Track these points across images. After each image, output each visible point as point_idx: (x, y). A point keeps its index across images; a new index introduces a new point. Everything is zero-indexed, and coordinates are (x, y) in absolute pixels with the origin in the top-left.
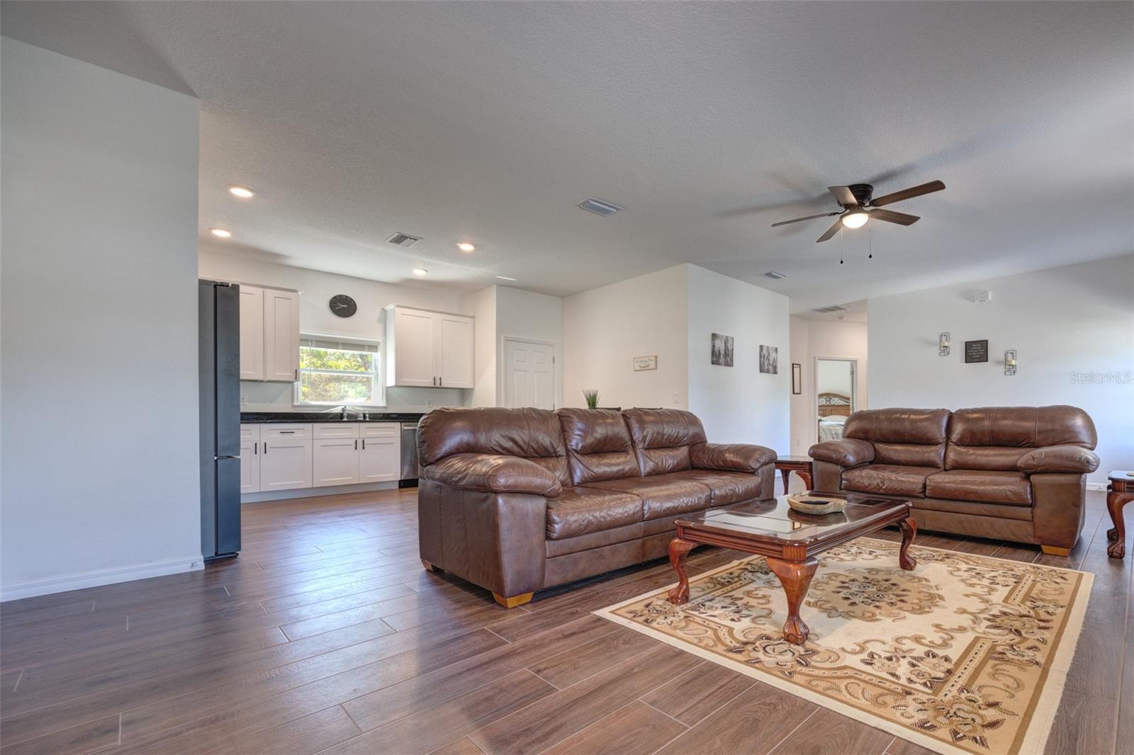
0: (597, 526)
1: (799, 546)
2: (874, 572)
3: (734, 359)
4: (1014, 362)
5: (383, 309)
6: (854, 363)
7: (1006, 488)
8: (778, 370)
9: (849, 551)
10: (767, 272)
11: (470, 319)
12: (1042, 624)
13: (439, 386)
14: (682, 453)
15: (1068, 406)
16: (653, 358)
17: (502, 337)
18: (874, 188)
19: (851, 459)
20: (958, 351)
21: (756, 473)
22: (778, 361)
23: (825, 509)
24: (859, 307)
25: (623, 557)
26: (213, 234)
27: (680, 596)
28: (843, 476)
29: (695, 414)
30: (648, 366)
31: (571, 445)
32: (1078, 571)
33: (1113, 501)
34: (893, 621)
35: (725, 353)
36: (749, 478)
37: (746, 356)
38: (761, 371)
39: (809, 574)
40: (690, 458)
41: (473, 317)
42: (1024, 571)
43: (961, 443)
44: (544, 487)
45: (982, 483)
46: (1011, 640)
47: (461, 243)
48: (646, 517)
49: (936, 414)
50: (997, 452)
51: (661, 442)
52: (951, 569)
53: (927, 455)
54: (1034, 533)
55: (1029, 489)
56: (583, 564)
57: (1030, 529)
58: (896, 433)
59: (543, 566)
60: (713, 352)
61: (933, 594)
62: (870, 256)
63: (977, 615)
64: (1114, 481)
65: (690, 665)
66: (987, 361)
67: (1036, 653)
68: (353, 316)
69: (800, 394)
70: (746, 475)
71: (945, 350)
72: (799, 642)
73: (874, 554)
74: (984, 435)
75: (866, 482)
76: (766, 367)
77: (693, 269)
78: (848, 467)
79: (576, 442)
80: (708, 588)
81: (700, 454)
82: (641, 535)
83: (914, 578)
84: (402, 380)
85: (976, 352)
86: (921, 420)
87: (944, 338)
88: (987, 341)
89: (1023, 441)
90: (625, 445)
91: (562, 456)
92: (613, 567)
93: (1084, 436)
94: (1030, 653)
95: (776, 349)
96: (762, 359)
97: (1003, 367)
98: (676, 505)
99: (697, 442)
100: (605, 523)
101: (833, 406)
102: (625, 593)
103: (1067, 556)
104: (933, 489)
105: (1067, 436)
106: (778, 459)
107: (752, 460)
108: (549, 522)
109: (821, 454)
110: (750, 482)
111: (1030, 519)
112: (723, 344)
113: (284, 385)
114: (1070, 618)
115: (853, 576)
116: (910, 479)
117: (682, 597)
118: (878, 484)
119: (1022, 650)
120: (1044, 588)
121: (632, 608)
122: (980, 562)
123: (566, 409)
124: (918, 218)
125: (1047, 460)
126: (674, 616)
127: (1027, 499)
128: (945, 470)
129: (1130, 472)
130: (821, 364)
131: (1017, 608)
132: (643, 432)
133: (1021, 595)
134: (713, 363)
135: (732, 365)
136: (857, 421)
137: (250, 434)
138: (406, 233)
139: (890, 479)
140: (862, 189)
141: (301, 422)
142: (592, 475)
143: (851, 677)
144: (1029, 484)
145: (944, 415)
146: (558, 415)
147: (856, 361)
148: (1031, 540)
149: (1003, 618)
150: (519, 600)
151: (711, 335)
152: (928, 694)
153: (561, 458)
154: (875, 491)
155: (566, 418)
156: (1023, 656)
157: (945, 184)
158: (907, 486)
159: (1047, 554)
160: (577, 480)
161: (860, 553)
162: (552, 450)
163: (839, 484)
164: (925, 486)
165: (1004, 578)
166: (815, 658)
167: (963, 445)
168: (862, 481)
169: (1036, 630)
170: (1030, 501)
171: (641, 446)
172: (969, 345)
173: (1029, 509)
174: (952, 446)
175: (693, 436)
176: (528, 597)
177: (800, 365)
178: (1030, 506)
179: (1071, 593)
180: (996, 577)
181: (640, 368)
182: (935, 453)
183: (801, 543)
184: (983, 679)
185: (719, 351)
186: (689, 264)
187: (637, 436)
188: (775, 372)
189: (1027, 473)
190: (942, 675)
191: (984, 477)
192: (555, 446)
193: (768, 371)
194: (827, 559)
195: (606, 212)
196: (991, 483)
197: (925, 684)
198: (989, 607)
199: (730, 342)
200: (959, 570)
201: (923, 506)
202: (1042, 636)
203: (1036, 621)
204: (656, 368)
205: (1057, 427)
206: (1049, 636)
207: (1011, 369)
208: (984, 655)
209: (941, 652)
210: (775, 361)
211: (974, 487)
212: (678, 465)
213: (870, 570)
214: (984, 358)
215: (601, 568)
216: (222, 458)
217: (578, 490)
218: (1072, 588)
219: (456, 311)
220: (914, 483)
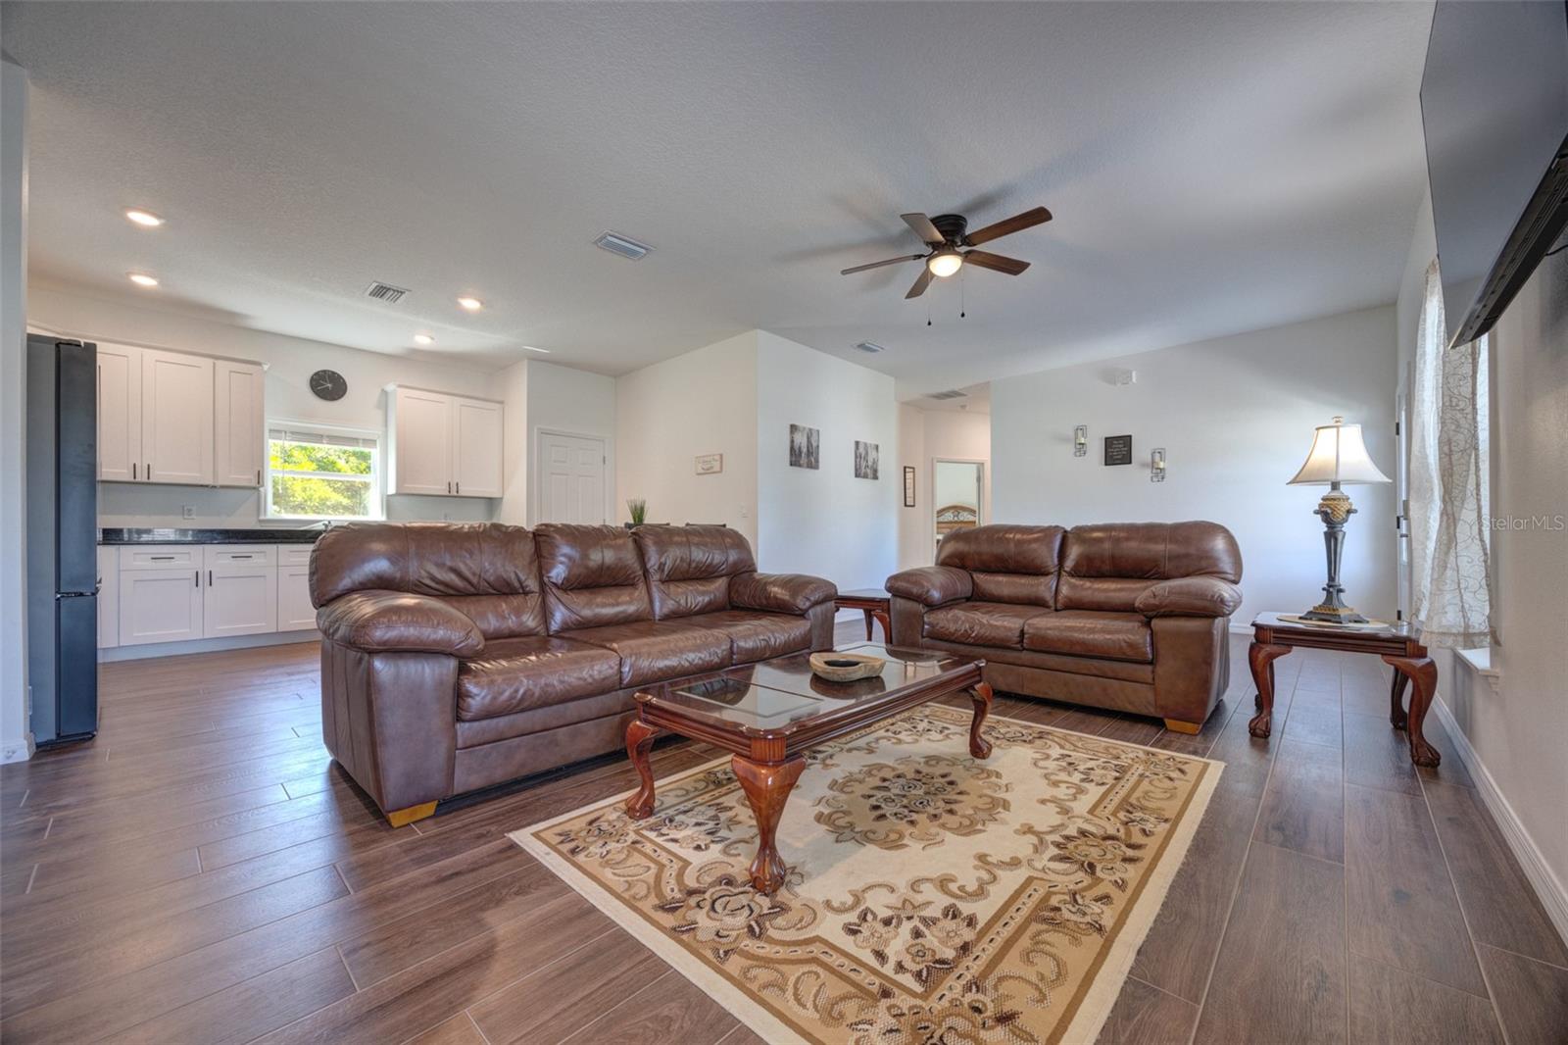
0: (538, 699)
1: (773, 739)
2: (933, 762)
3: (820, 460)
4: (1162, 465)
5: (383, 390)
6: (980, 466)
7: (1121, 637)
8: (879, 474)
9: (915, 727)
10: (859, 343)
11: (498, 405)
12: (1130, 853)
13: (455, 494)
14: (719, 586)
15: (1212, 523)
16: (717, 457)
17: (535, 430)
18: (969, 221)
19: (936, 595)
20: (1096, 450)
21: (806, 615)
22: (880, 462)
23: (849, 673)
24: (982, 390)
25: (591, 739)
26: (131, 280)
27: (638, 807)
28: (926, 619)
29: (740, 532)
30: (712, 467)
31: (548, 577)
32: (1205, 760)
33: (1257, 657)
34: (924, 848)
35: (808, 451)
36: (793, 622)
37: (836, 456)
38: (857, 476)
39: (786, 783)
40: (730, 593)
41: (502, 402)
42: (1133, 759)
43: (1076, 573)
44: (450, 643)
45: (1092, 631)
46: (1077, 883)
47: (462, 297)
48: (625, 682)
49: (1048, 532)
50: (1119, 586)
51: (687, 572)
52: (1038, 756)
53: (1034, 589)
54: (1156, 701)
55: (1148, 639)
56: (520, 756)
57: (1151, 696)
58: (999, 558)
59: (451, 760)
60: (792, 449)
61: (998, 799)
62: (963, 315)
63: (1044, 836)
64: (1259, 628)
65: (589, 936)
66: (1130, 463)
67: (1104, 908)
68: (343, 399)
69: (914, 506)
70: (789, 617)
71: (1081, 449)
72: (768, 890)
73: (946, 732)
74: (1103, 562)
75: (952, 628)
76: (863, 470)
77: (762, 336)
78: (932, 607)
79: (558, 572)
80: (696, 789)
81: (741, 589)
82: (619, 709)
83: (983, 771)
84: (406, 485)
85: (1118, 451)
86: (1030, 542)
87: (1080, 432)
88: (1130, 436)
89: (1151, 570)
90: (632, 576)
91: (533, 592)
92: (574, 757)
93: (1226, 565)
94: (1096, 908)
95: (877, 447)
96: (858, 460)
97: (1149, 471)
98: (675, 664)
99: (742, 572)
100: (554, 695)
101: (962, 522)
102: (576, 798)
103: (1196, 735)
104: (1031, 639)
105: (1204, 564)
106: (839, 594)
107: (800, 597)
108: (459, 695)
109: (903, 587)
110: (795, 629)
111: (1150, 681)
112: (805, 439)
113: (247, 492)
114: (1172, 841)
115: (901, 768)
116: (1004, 623)
117: (641, 808)
118: (966, 631)
119: (1087, 902)
120: (1152, 788)
121: (566, 827)
122: (1079, 745)
123: (546, 525)
124: (1027, 265)
125: (1172, 598)
126: (618, 841)
127: (1146, 653)
128: (1056, 610)
129: (1284, 614)
130: (940, 467)
131: (1104, 823)
132: (660, 558)
133: (1117, 800)
134: (791, 465)
135: (816, 467)
136: (952, 542)
137: (190, 559)
138: (387, 283)
139: (982, 625)
140: (952, 221)
141: (265, 543)
142: (578, 620)
143: (815, 960)
144: (1149, 632)
145: (1055, 536)
146: (534, 533)
147: (983, 464)
148: (1152, 711)
149: (1079, 842)
150: (411, 815)
151: (789, 427)
152: (914, 994)
153: (530, 595)
154: (963, 639)
155: (544, 538)
156: (1085, 914)
157: (1053, 215)
158: (1002, 634)
159: (1172, 731)
160: (554, 626)
161: (929, 730)
162: (517, 584)
163: (920, 629)
164: (1022, 633)
165: (1103, 772)
166: (780, 921)
167: (1079, 576)
168: (947, 626)
169: (1118, 864)
170: (1150, 656)
171: (657, 577)
172: (1109, 442)
173: (1149, 668)
174: (1065, 578)
175: (735, 564)
176: (429, 809)
177: (913, 468)
178: (1151, 663)
179: (1185, 796)
180: (1092, 769)
181: (702, 471)
182: (1044, 587)
183: (777, 734)
184: (1011, 964)
185: (800, 448)
186: (759, 331)
187: (653, 561)
188: (875, 477)
189: (1148, 615)
190: (949, 954)
191: (1095, 622)
192: (523, 578)
193: (866, 476)
194: (881, 741)
195: (634, 253)
196: (1103, 631)
197: (918, 975)
198: (1067, 822)
199: (815, 434)
200: (1048, 757)
201: (1020, 662)
202: (1123, 876)
203: (1124, 848)
204: (721, 471)
205: (1192, 550)
206: (1132, 873)
207: (1159, 474)
208: (1029, 912)
209: (966, 908)
210: (875, 462)
211: (1081, 636)
212: (710, 603)
213: (930, 759)
214: (1127, 459)
215: (550, 760)
216: (68, 595)
217: (555, 642)
218: (1189, 786)
219: (482, 396)
220: (1010, 629)
